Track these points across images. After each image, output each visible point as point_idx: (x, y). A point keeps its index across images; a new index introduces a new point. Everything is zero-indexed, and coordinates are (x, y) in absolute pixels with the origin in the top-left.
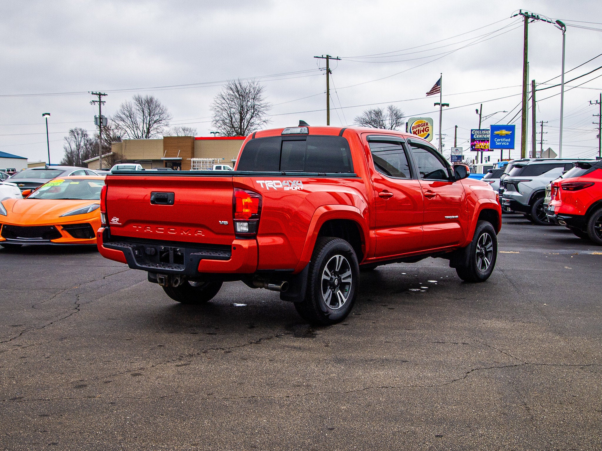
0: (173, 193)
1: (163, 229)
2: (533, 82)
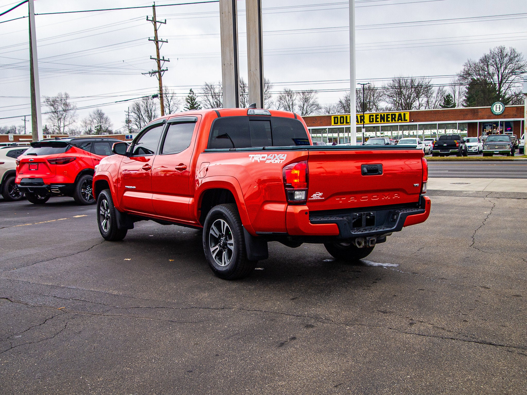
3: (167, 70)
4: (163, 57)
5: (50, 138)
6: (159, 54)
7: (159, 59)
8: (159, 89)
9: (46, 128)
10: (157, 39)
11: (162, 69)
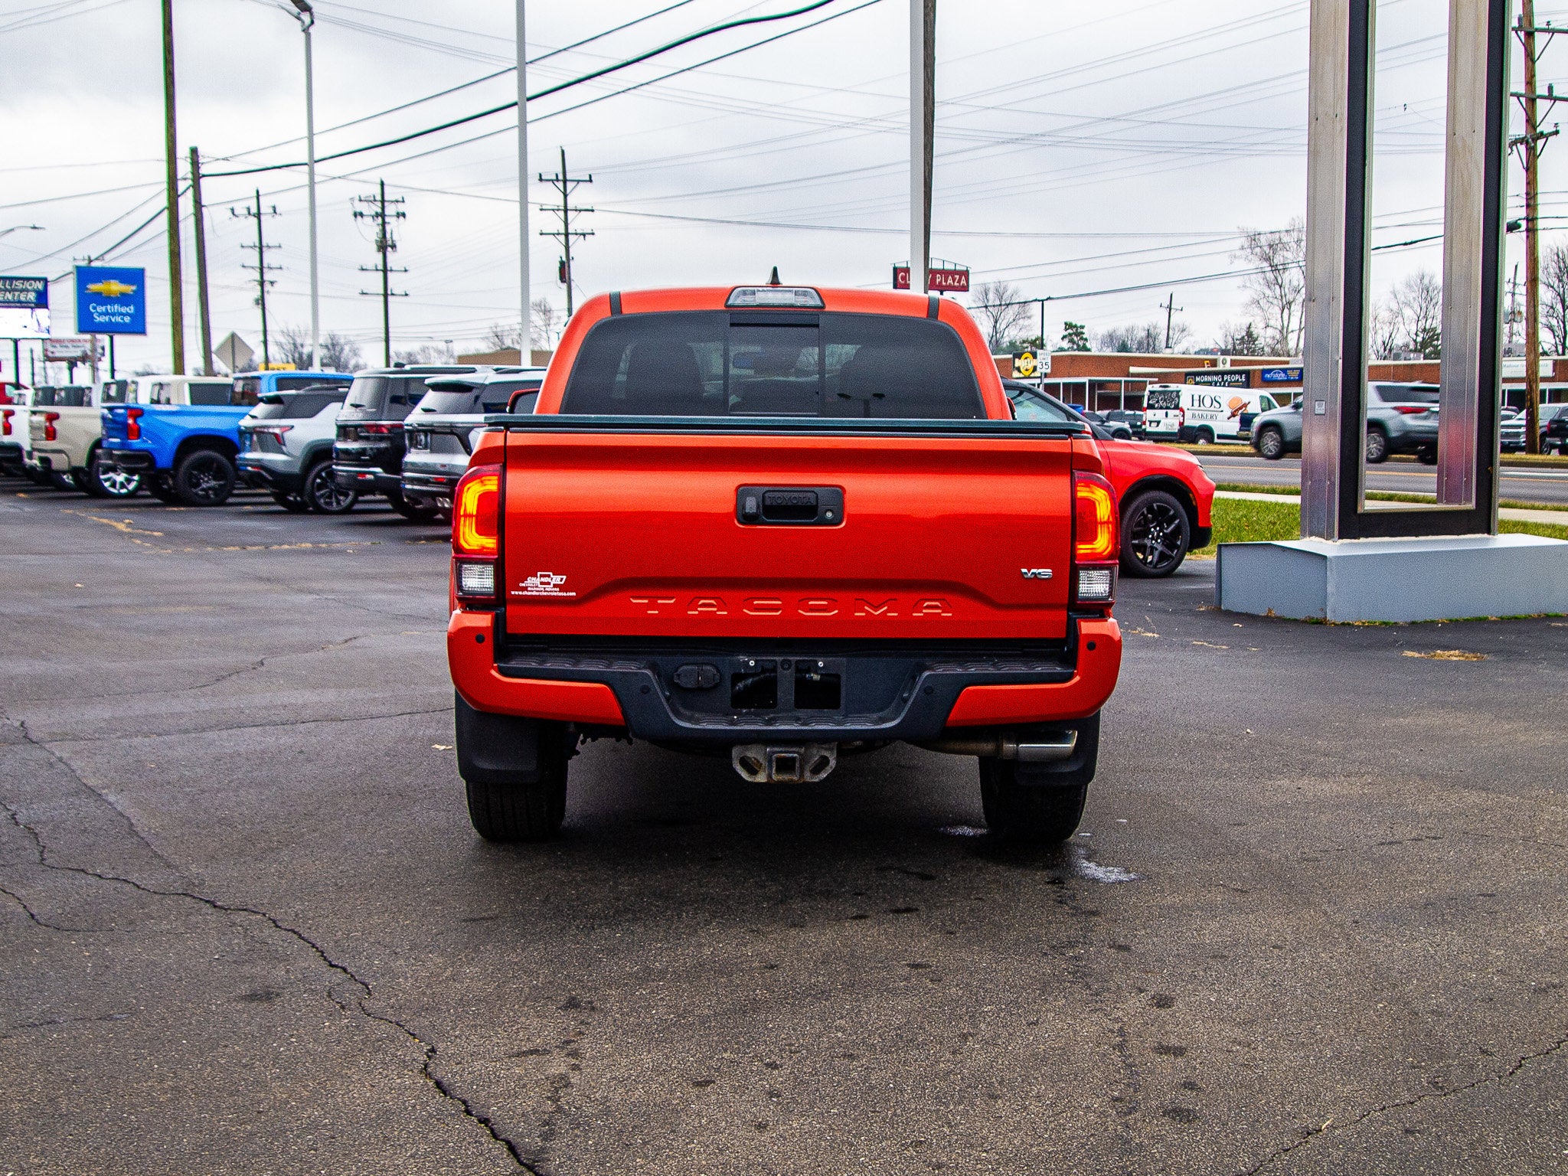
0: (840, 490)
1: (780, 603)
2: (194, 151)
3: (1557, 133)
4: (1550, 88)
5: (1228, 367)
6: (1533, 76)
7: (1530, 96)
8: (1524, 203)
9: (1249, 334)
10: (1531, 23)
11: (1539, 130)
